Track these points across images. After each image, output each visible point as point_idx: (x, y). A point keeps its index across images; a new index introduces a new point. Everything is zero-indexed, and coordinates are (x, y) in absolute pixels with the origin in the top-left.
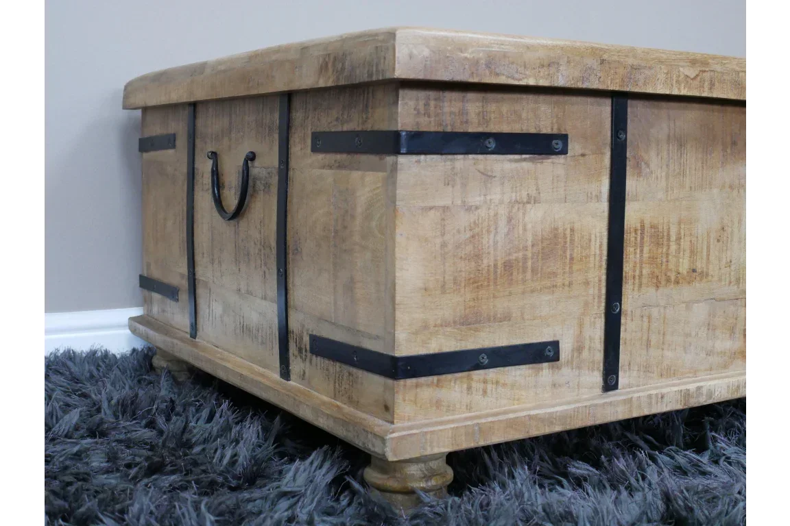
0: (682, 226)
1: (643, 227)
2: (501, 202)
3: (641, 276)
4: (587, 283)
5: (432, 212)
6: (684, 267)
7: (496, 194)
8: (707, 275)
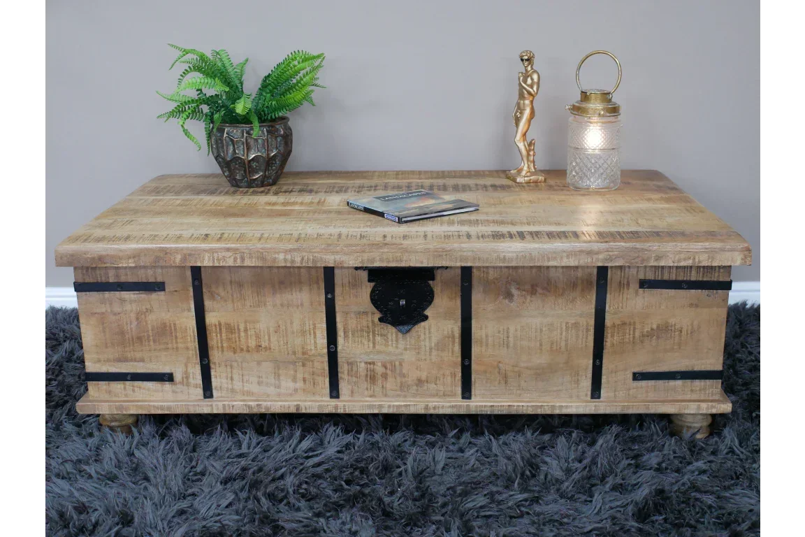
0: (248, 324)
1: (220, 324)
2: (131, 311)
3: (222, 347)
4: (187, 348)
5: (97, 315)
6: (252, 343)
7: (128, 307)
8: (270, 349)
